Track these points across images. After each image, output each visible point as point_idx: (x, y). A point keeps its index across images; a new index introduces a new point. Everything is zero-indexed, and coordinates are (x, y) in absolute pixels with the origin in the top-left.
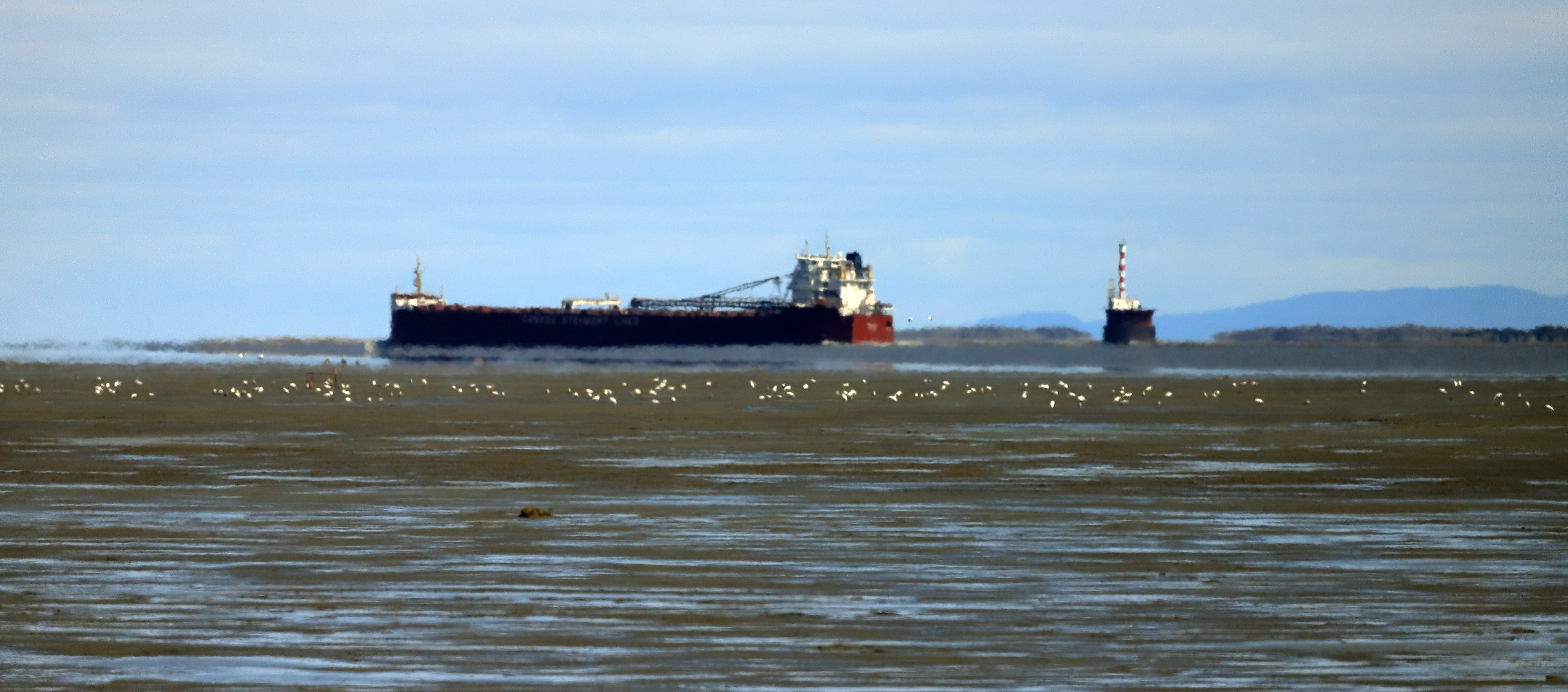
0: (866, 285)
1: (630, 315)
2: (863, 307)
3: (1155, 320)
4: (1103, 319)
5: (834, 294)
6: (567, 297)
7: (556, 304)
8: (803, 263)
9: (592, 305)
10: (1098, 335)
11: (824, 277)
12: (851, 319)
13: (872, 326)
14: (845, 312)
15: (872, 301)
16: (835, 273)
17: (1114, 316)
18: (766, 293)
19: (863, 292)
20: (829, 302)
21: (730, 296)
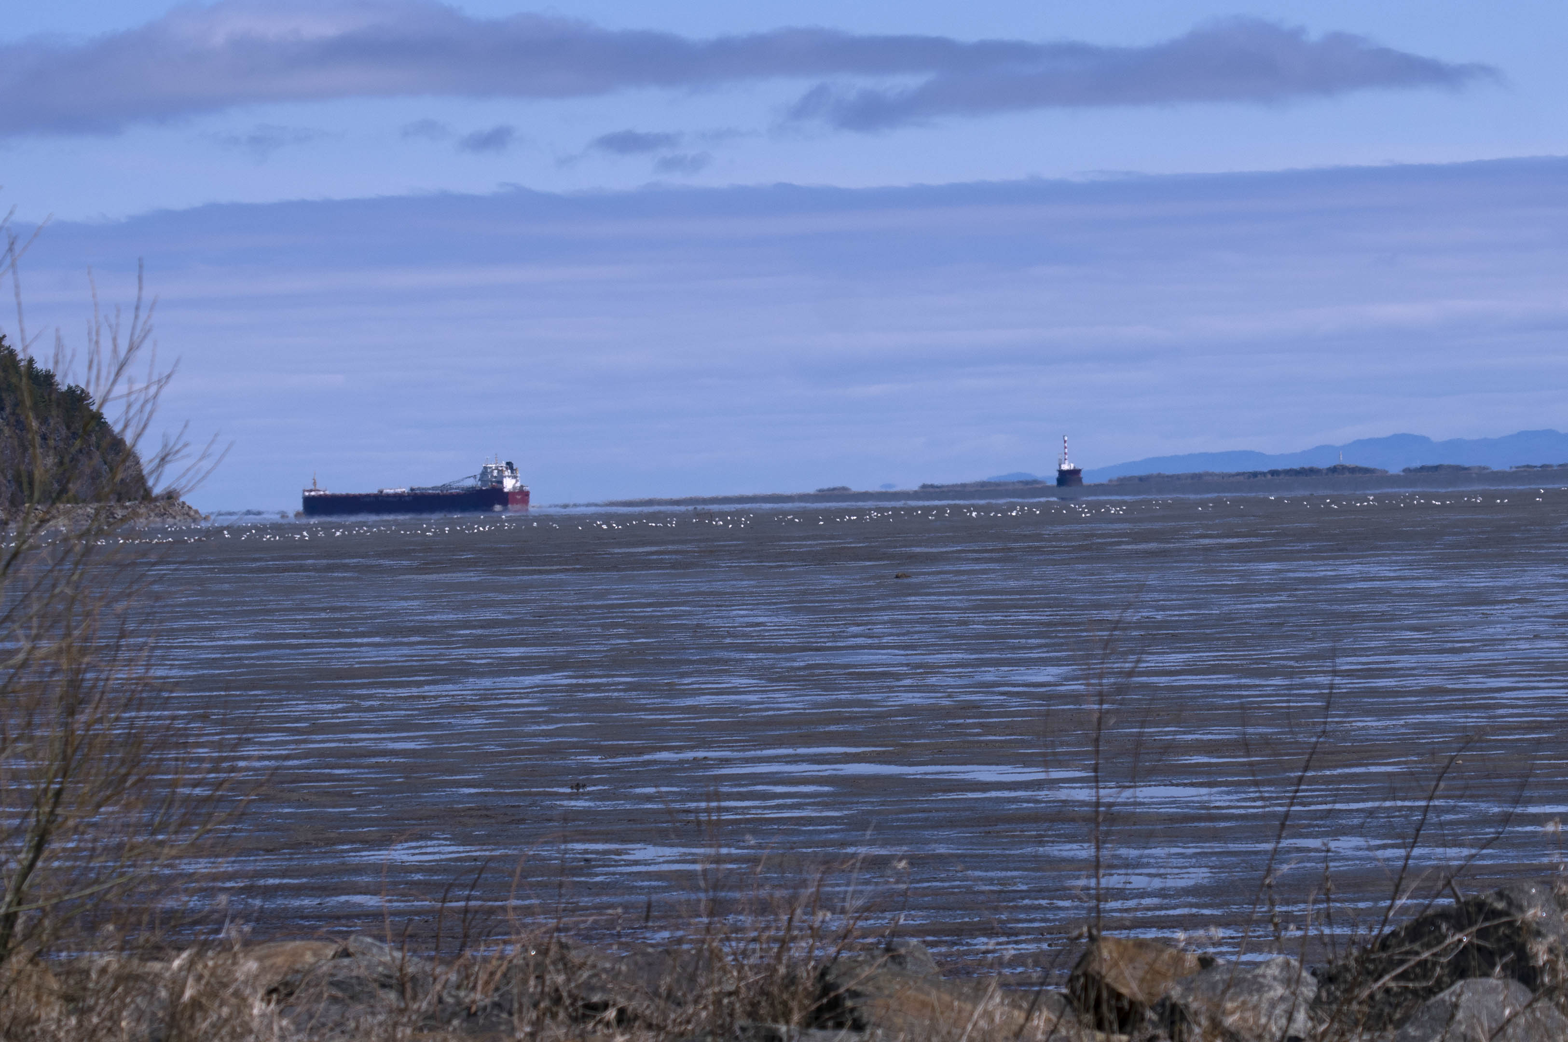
0: (515, 477)
1: (409, 495)
2: (514, 487)
3: (1082, 475)
4: (1056, 474)
5: (501, 482)
6: (380, 488)
7: (374, 491)
8: (485, 468)
9: (391, 491)
10: (1055, 483)
11: (495, 473)
12: (508, 493)
13: (519, 497)
14: (506, 490)
15: (518, 485)
16: (500, 472)
17: (1062, 473)
18: (470, 483)
19: (514, 481)
20: (499, 486)
21: (454, 486)
